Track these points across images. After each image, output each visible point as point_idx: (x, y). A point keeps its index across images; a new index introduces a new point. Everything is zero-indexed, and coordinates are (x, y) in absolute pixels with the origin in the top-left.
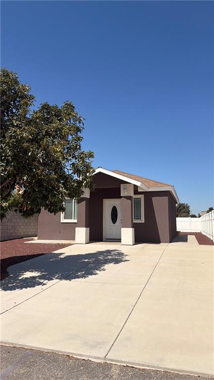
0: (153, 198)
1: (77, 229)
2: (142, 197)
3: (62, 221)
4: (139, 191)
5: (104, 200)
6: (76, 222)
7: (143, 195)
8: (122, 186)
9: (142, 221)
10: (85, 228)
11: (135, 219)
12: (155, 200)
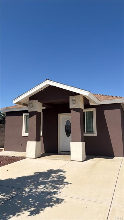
0: (105, 112)
1: (28, 143)
2: (94, 110)
3: (23, 135)
4: (91, 104)
5: (58, 114)
6: (28, 135)
7: (95, 109)
8: (71, 98)
9: (95, 134)
10: (35, 142)
11: (87, 132)
12: (107, 113)
